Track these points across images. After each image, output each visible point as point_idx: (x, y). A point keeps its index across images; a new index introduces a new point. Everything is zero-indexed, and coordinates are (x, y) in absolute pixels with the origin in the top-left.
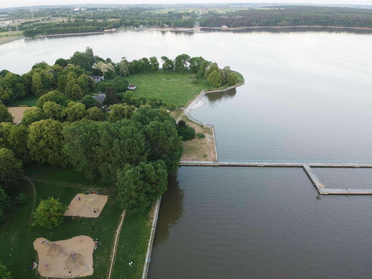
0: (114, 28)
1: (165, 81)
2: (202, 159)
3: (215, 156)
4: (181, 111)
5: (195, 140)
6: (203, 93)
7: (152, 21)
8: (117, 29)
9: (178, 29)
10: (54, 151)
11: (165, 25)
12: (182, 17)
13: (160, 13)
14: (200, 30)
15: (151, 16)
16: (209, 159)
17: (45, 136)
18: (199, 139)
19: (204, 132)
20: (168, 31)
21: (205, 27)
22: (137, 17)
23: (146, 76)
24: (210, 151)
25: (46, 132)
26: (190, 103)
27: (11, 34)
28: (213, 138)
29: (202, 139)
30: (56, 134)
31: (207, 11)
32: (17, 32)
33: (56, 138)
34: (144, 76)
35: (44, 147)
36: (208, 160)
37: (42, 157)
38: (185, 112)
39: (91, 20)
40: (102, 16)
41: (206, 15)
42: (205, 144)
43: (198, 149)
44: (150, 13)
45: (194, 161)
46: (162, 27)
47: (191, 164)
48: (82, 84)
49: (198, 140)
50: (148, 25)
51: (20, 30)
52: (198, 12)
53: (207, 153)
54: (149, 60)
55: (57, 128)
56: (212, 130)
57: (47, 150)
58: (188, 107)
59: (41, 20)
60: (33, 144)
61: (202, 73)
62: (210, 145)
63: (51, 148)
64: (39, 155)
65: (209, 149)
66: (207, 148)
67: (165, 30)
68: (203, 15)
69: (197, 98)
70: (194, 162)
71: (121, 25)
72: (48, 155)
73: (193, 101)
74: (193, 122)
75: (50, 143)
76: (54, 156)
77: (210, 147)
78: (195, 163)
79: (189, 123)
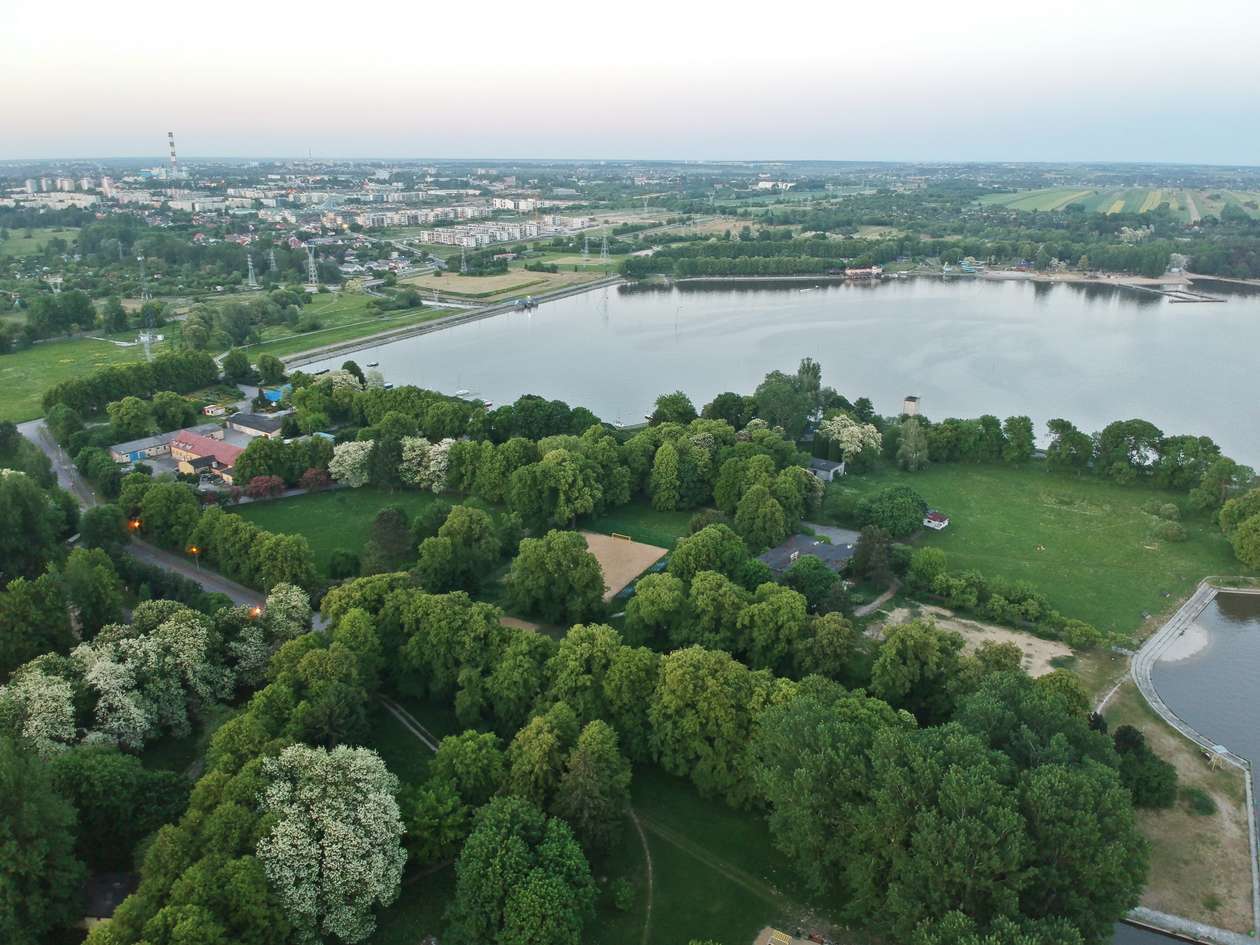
0: (876, 263)
1: (1052, 510)
2: (1198, 915)
3: (1250, 914)
4: (1117, 662)
5: (1176, 815)
6: (1206, 590)
7: (1006, 243)
8: (887, 266)
9: (1104, 279)
10: (717, 754)
11: (1055, 261)
12: (1122, 232)
13: (1036, 211)
14: (1189, 287)
15: (1003, 222)
16: (1226, 920)
17: (703, 705)
18: (1189, 813)
19: (1212, 787)
20: (1058, 283)
21: (1211, 274)
22: (954, 222)
23: (984, 479)
24: (1233, 883)
25: (707, 694)
26: (1154, 632)
27: (589, 263)
28: (1247, 823)
29: (1202, 818)
30: (732, 706)
31: (1220, 205)
32: (604, 259)
33: (732, 719)
34: (979, 478)
35: (694, 734)
36: (1221, 926)
37: (680, 760)
38: (1133, 669)
39: (809, 234)
40: (841, 217)
41: (1215, 222)
42: (1214, 843)
43: (1186, 863)
44: (1001, 207)
45: (1165, 913)
46: (1043, 266)
47: (1154, 924)
48: (787, 498)
49: (1185, 816)
50: (993, 258)
51: (611, 252)
52: (1182, 209)
53: (1221, 891)
54: (1003, 425)
55: (739, 689)
56: (1243, 780)
57: (697, 745)
58: (1146, 648)
59: (665, 223)
60: (668, 717)
61: (1204, 504)
62: (1235, 855)
63: (710, 740)
64: (675, 751)
65: (1231, 872)
66: (1223, 865)
67: (1053, 278)
68: (1201, 223)
69: (1181, 612)
70: (1169, 918)
71: (901, 254)
72: (698, 758)
73: (1163, 623)
74: (1167, 726)
75: (711, 727)
76: (714, 768)
77: (1235, 866)
78: (1171, 925)
79: (1150, 728)
